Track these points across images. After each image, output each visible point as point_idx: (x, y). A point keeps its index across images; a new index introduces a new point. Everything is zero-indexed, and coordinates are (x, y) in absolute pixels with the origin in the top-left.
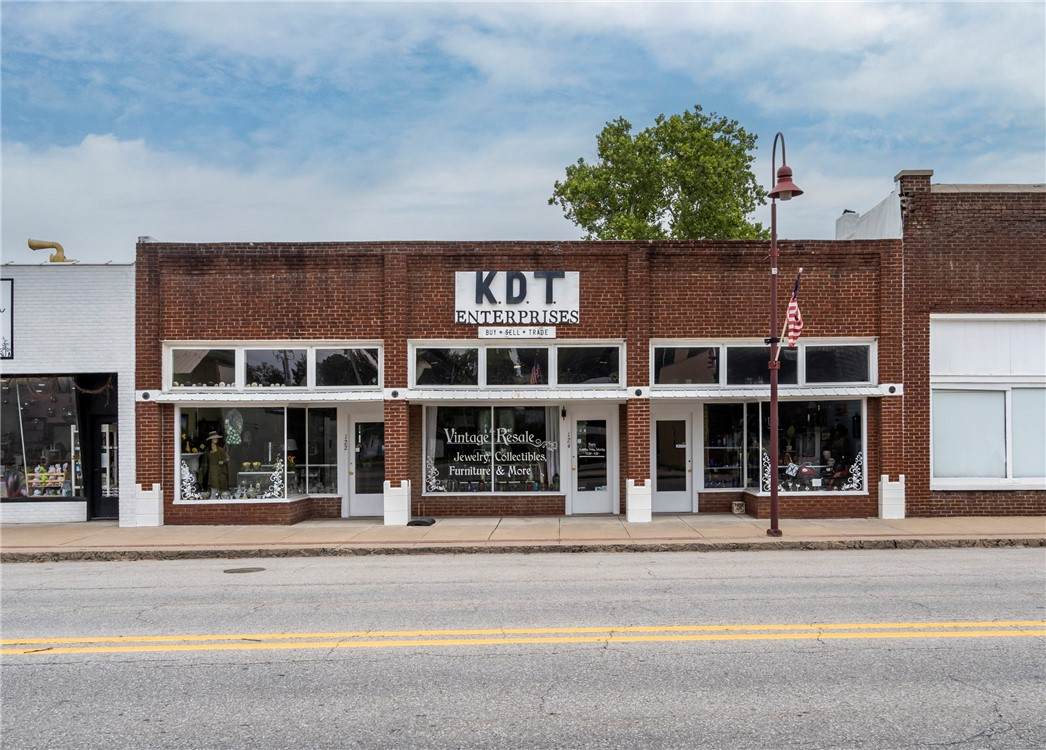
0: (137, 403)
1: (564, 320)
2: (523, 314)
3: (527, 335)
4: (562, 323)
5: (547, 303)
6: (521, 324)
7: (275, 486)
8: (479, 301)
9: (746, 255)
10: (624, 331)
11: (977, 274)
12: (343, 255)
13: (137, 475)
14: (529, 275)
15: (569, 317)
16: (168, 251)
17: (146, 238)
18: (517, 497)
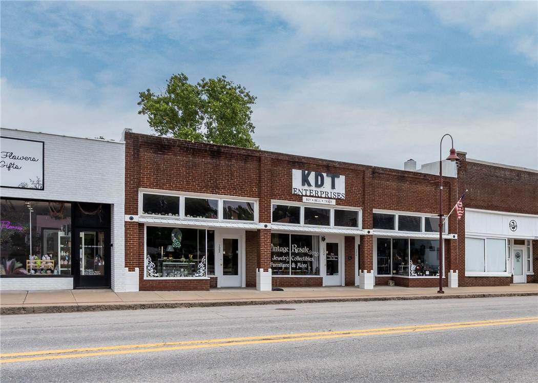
0: (126, 222)
1: (339, 197)
2: (322, 193)
3: (324, 203)
4: (338, 199)
5: (332, 188)
6: (321, 197)
7: (201, 271)
8: (303, 185)
9: (407, 177)
10: (363, 204)
11: (479, 194)
12: (240, 154)
13: (125, 262)
14: (325, 175)
15: (341, 196)
16: (146, 139)
17: (130, 129)
18: (302, 278)
